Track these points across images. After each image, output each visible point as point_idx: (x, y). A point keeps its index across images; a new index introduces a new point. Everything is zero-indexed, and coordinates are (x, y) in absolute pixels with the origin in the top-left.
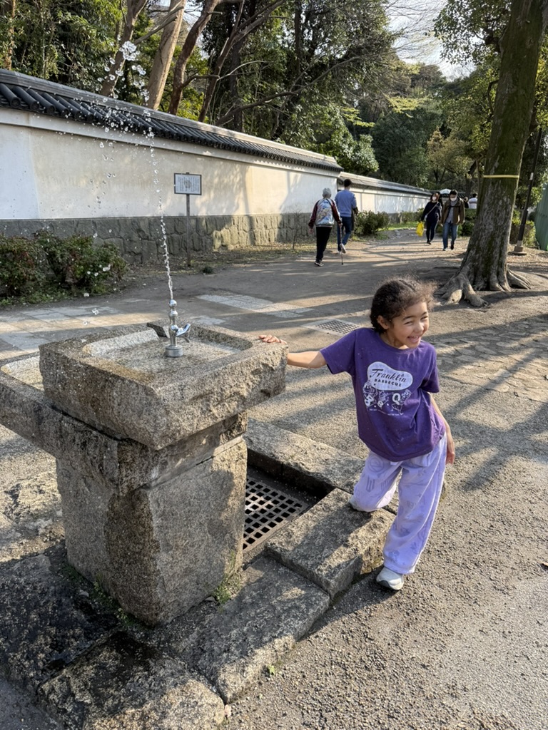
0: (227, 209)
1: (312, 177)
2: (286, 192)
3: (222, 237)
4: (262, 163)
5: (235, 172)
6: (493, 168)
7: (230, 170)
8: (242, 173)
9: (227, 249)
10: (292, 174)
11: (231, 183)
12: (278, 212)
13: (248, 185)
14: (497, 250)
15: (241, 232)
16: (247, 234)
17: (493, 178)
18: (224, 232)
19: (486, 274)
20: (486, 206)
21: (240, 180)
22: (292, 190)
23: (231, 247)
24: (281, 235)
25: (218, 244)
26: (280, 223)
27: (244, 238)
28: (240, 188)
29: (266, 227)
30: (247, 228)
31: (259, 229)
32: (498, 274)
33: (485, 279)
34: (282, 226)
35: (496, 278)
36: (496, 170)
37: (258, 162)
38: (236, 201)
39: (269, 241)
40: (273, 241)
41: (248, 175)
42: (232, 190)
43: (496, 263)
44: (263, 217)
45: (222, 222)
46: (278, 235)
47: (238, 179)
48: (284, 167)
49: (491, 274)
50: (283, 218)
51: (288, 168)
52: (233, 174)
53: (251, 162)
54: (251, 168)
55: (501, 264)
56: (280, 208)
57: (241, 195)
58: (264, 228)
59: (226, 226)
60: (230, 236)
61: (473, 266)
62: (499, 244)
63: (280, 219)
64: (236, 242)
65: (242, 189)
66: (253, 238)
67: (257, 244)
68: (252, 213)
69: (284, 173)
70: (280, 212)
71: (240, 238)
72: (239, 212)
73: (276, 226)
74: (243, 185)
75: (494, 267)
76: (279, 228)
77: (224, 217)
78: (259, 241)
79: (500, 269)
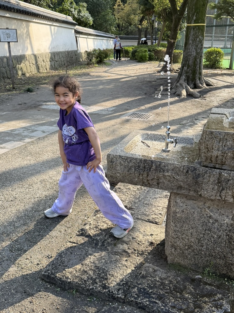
0: (22, 50)
1: (62, 29)
2: (51, 39)
3: (22, 69)
4: (37, 21)
5: (23, 27)
6: (193, 20)
7: (21, 26)
8: (27, 27)
9: (25, 76)
10: (53, 27)
11: (22, 34)
12: (48, 51)
13: (31, 35)
14: (198, 66)
15: (31, 65)
16: (35, 66)
17: (193, 26)
18: (22, 65)
19: (194, 80)
20: (191, 41)
21: (26, 31)
22: (54, 37)
23: (28, 75)
24: (52, 66)
25: (20, 73)
26: (50, 58)
27: (33, 69)
28: (27, 37)
29: (44, 61)
30: (34, 62)
31: (40, 63)
32: (200, 79)
33: (193, 82)
34: (52, 60)
35: (199, 82)
36: (195, 21)
37: (34, 20)
38: (26, 45)
39: (46, 69)
40: (48, 70)
41: (30, 28)
42: (23, 39)
43: (198, 73)
44: (41, 55)
45: (21, 58)
46: (50, 66)
47: (25, 31)
48: (48, 23)
49: (196, 80)
50: (51, 55)
51: (50, 23)
52: (22, 28)
53: (31, 20)
54: (31, 24)
55: (200, 74)
56: (49, 49)
57: (28, 41)
58: (43, 62)
59: (23, 61)
60: (26, 68)
61: (186, 76)
62: (199, 62)
63: (50, 55)
64: (29, 71)
65: (28, 37)
66: (38, 68)
67: (40, 72)
68: (36, 53)
69: (48, 26)
70: (49, 51)
71: (31, 69)
72: (28, 53)
73: (49, 60)
74: (28, 35)
75: (197, 76)
76: (50, 61)
77: (21, 56)
78: (41, 71)
79: (200, 76)
